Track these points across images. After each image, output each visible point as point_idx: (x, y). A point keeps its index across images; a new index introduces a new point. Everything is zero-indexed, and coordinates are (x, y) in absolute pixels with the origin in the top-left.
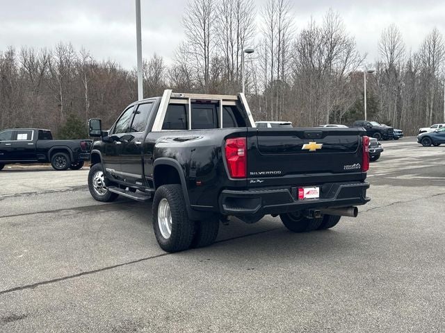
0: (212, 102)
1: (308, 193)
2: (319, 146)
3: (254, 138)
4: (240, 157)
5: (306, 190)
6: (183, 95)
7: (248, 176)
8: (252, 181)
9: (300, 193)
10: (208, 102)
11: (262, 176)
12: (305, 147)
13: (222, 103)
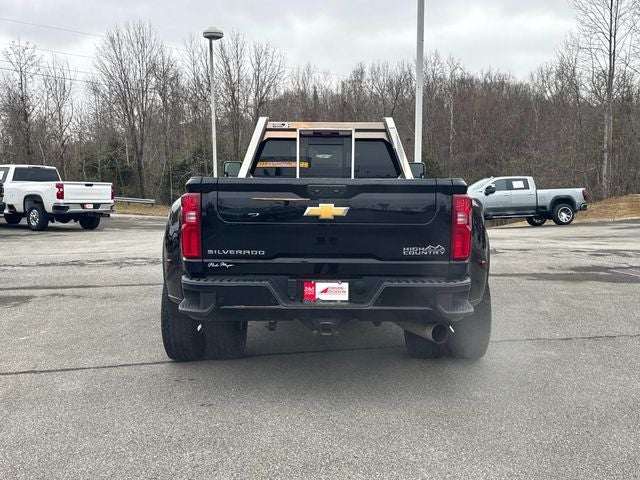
0: (340, 133)
1: (325, 291)
2: (341, 211)
3: (212, 195)
4: (190, 224)
5: (320, 286)
6: (287, 125)
7: (205, 255)
8: (212, 265)
9: (308, 290)
10: (334, 134)
11: (228, 257)
12: (310, 211)
13: (355, 135)
